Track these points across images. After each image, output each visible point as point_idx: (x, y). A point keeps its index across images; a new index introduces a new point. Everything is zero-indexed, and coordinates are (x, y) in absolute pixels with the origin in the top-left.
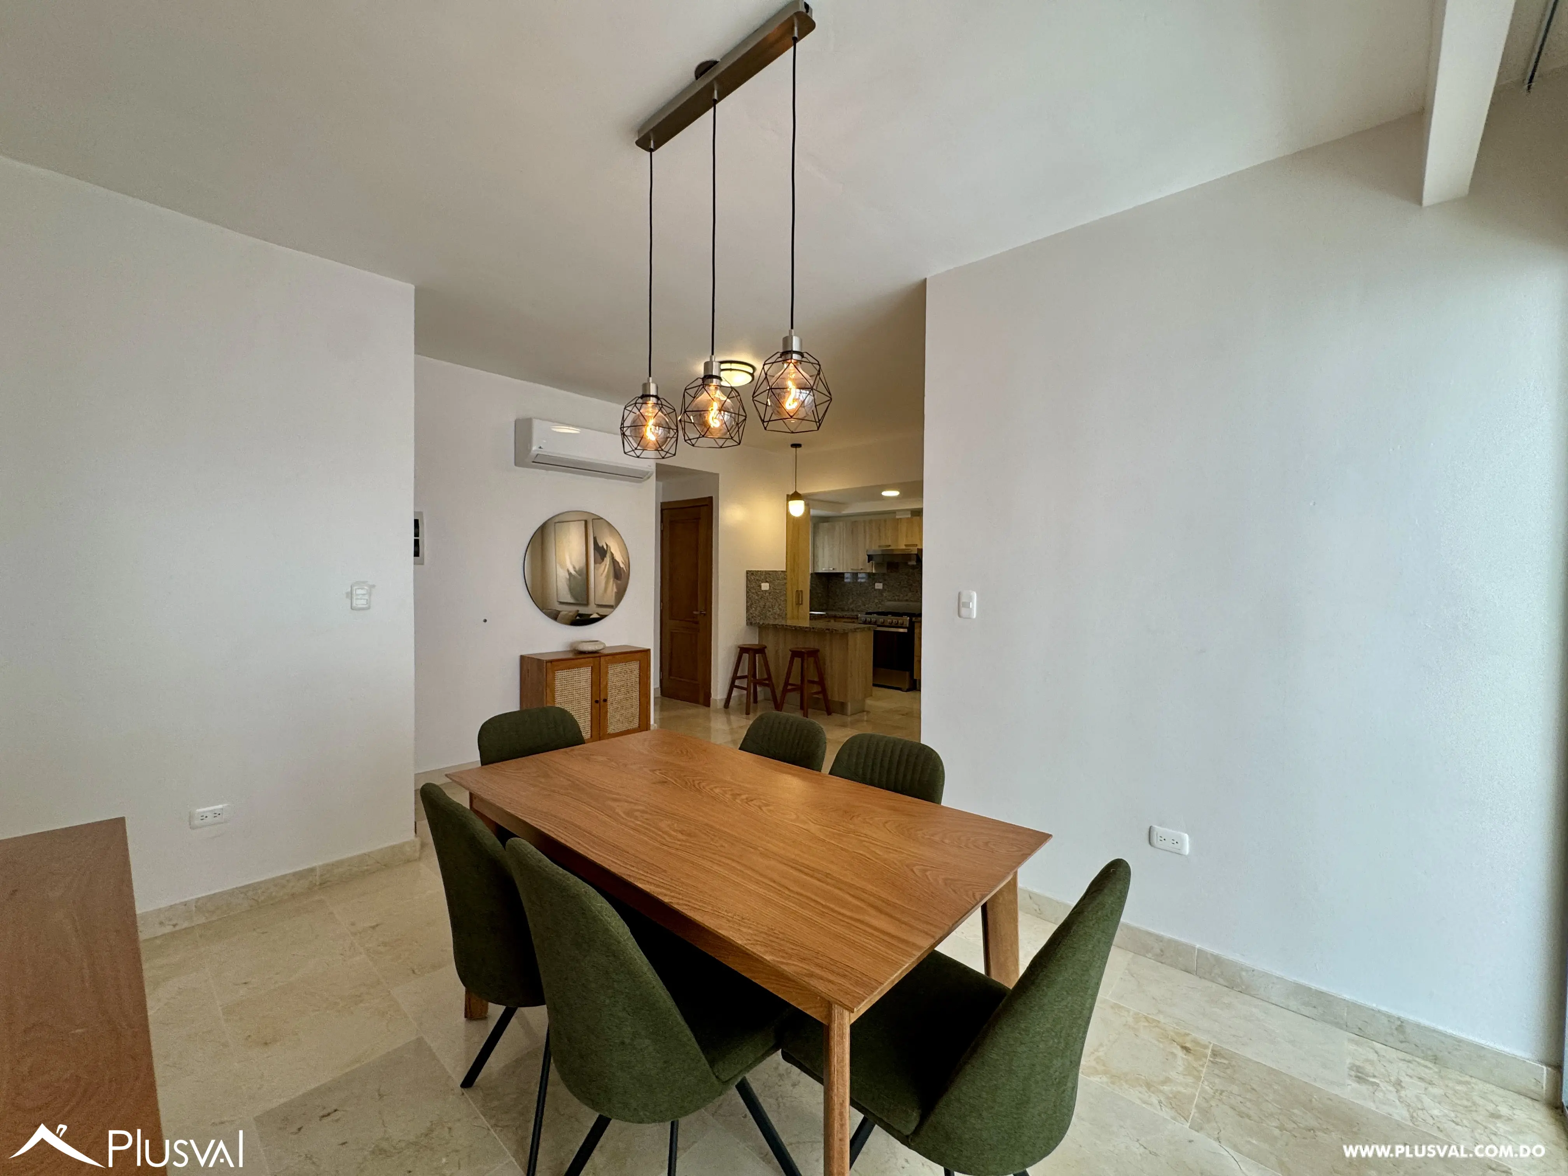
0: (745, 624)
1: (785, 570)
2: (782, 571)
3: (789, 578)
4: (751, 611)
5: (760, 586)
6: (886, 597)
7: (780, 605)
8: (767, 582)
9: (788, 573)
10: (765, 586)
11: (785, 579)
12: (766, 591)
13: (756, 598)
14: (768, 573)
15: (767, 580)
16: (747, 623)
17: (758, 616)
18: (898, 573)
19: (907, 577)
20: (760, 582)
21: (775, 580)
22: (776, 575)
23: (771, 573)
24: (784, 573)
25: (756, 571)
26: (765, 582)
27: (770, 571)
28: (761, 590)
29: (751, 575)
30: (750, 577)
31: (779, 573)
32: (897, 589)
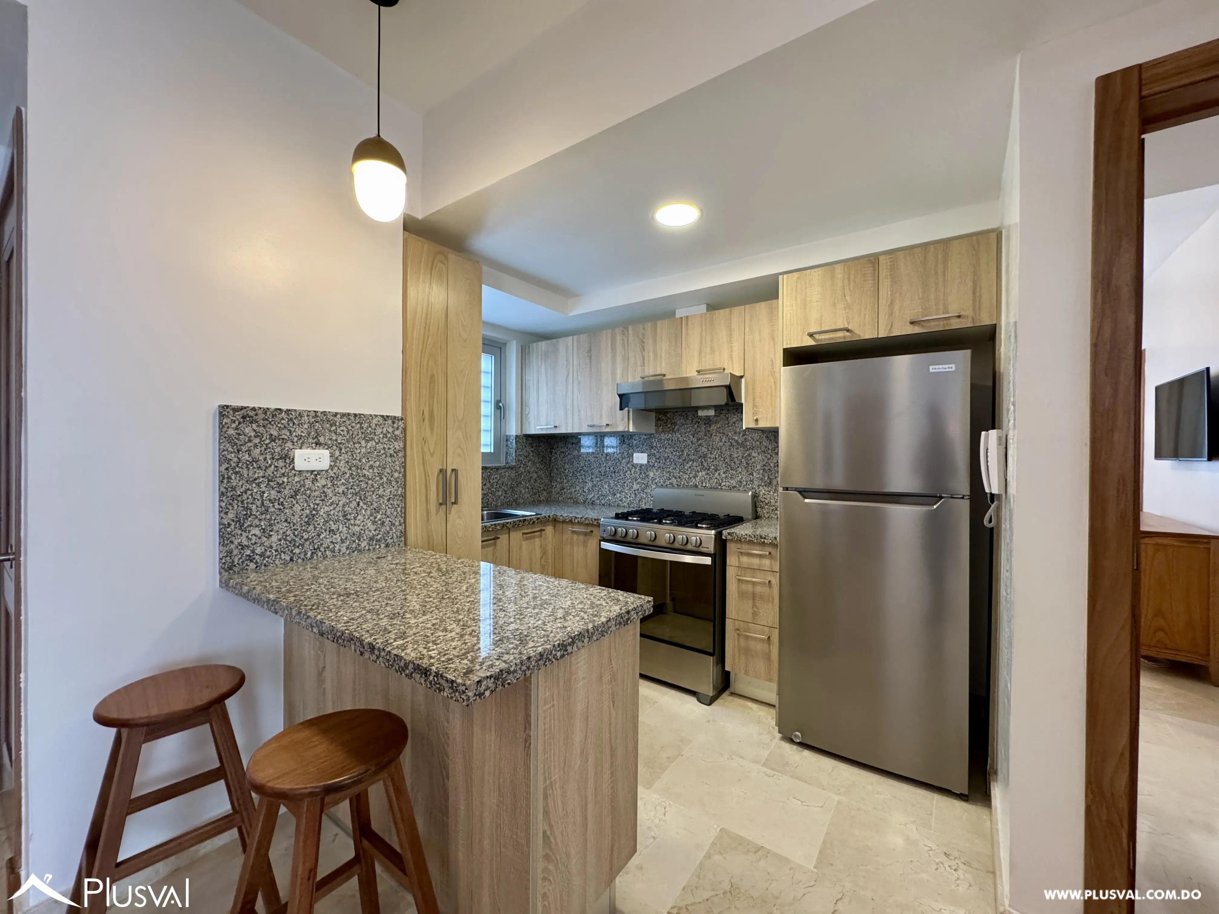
0: (216, 584)
1: (398, 414)
2: (385, 418)
3: (411, 437)
4: (243, 539)
5: (287, 459)
6: (653, 479)
7: (377, 510)
8: (318, 445)
9: (409, 425)
10: (313, 458)
11: (398, 439)
12: (314, 473)
13: (271, 494)
14: (323, 418)
15: (321, 440)
17: (276, 551)
18: (677, 434)
19: (695, 440)
20: (289, 445)
21: (356, 440)
22: (362, 428)
23: (338, 419)
24: (393, 423)
25: (266, 411)
26: (314, 445)
27: (336, 415)
28: (293, 468)
29: (240, 423)
30: (237, 429)
31: (375, 421)
32: (675, 464)
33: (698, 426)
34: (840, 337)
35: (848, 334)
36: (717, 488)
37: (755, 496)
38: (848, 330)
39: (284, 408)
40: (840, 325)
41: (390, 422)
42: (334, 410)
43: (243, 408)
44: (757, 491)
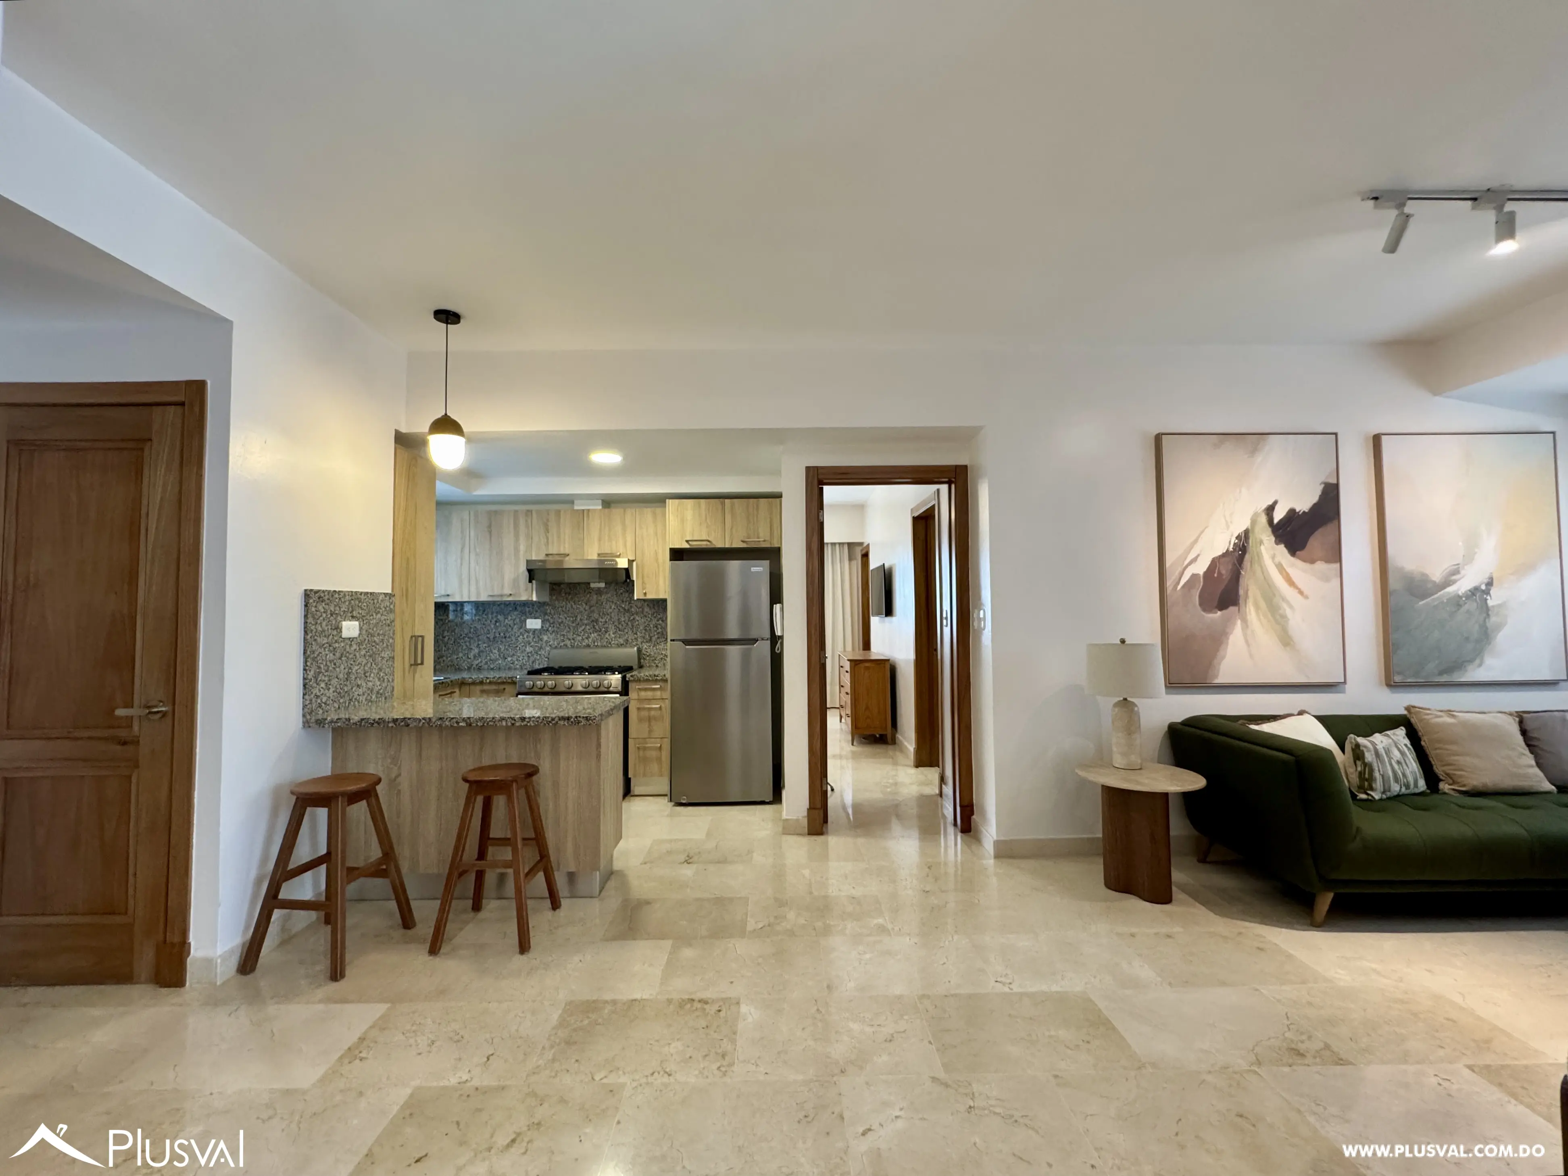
0: (301, 725)
1: (390, 591)
2: (386, 594)
3: (397, 610)
4: (316, 691)
5: (338, 629)
6: (547, 642)
7: (380, 669)
8: (353, 618)
9: (397, 600)
10: (350, 628)
11: (391, 611)
12: (351, 639)
13: (330, 656)
14: (355, 596)
15: (355, 614)
16: (306, 724)
17: (332, 700)
18: (571, 602)
19: (587, 608)
20: (339, 618)
21: (371, 614)
22: (374, 603)
23: (362, 597)
24: (390, 598)
25: (329, 592)
26: (351, 618)
27: (361, 593)
28: (341, 637)
29: (317, 602)
30: (316, 607)
31: (380, 598)
32: (570, 628)
33: (590, 596)
34: (704, 545)
35: (708, 543)
36: (608, 646)
37: (639, 651)
38: (709, 541)
39: (337, 590)
40: (704, 538)
41: (388, 598)
42: (361, 590)
43: (319, 591)
44: (641, 646)
